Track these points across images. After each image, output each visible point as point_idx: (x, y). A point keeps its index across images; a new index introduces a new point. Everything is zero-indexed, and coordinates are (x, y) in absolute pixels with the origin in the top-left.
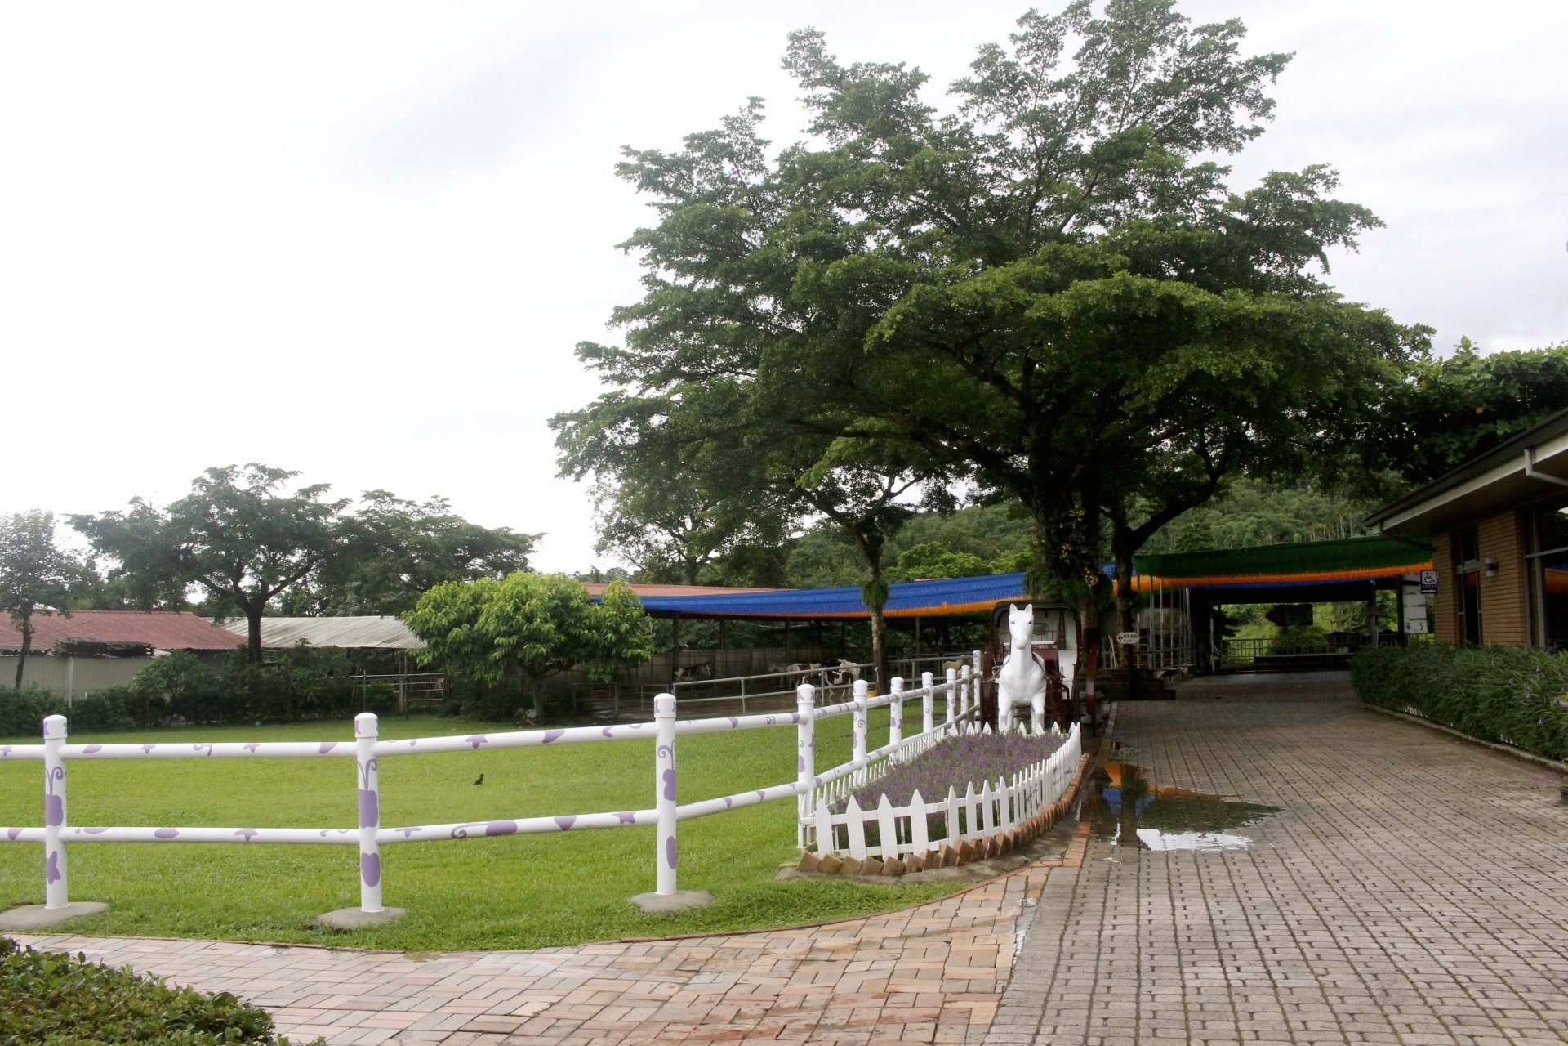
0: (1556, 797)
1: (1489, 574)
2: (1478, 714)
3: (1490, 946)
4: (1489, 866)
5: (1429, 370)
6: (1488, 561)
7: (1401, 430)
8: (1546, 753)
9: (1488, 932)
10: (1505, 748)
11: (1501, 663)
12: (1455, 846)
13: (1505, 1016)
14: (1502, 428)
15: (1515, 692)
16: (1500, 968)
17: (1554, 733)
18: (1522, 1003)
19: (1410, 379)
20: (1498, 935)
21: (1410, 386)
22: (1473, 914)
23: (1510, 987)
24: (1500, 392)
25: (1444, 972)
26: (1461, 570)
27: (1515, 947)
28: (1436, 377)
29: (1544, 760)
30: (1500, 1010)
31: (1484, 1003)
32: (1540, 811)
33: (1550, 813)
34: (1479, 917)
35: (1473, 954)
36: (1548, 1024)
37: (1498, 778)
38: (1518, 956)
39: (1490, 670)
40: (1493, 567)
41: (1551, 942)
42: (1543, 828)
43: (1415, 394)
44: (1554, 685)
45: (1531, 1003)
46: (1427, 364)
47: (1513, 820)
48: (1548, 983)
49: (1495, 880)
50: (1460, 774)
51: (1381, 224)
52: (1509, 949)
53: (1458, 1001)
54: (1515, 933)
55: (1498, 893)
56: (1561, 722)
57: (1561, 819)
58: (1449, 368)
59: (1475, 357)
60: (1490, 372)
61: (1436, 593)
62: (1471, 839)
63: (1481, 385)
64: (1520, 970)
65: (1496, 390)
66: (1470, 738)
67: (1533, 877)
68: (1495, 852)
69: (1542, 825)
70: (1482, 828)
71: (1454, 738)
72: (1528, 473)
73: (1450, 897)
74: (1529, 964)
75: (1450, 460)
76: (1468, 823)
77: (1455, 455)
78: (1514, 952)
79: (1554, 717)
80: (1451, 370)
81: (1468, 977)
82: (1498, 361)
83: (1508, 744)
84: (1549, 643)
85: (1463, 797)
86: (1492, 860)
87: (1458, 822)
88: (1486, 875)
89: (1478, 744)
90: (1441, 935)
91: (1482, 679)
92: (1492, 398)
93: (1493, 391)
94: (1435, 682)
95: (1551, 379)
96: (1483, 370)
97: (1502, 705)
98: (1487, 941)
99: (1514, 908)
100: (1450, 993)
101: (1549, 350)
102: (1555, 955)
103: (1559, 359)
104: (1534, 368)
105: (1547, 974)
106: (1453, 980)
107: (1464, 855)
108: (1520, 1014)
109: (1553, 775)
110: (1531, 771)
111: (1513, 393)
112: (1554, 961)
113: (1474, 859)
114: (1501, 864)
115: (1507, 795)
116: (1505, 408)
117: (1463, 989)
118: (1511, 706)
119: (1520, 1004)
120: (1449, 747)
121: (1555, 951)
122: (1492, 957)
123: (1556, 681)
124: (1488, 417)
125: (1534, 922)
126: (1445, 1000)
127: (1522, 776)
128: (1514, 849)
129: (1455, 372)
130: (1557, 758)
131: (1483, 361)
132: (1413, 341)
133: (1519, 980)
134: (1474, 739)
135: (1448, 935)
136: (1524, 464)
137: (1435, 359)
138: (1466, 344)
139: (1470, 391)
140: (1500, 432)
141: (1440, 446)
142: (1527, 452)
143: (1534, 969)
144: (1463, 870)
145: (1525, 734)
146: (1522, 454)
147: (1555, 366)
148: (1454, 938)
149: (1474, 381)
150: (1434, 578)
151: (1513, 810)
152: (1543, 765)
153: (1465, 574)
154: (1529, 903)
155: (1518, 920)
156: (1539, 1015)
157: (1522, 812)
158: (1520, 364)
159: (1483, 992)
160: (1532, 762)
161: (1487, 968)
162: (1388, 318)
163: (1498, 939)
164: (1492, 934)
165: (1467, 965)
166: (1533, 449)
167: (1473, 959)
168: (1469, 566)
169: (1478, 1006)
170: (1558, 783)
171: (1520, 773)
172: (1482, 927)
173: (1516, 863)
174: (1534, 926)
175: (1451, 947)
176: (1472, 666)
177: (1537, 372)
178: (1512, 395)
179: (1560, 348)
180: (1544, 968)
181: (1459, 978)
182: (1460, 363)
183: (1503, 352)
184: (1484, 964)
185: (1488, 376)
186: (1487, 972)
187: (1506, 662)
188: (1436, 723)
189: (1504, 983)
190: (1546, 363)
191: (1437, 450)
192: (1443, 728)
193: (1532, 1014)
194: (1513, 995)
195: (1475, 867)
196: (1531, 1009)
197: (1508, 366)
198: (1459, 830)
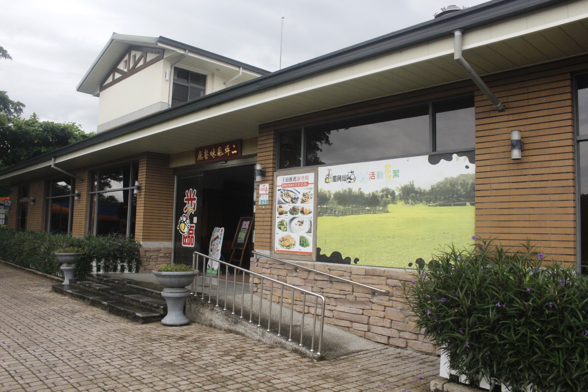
0: (50, 289)
1: (32, 203)
2: (22, 257)
3: (24, 355)
4: (24, 319)
5: (19, 122)
6: (32, 198)
7: (4, 144)
8: (47, 272)
9: (23, 348)
10: (31, 270)
11: (33, 237)
12: (11, 312)
13: (30, 386)
14: (43, 150)
15: (38, 249)
16: (28, 364)
17: (51, 264)
18: (37, 378)
19: (11, 124)
20: (27, 349)
21: (10, 127)
22: (17, 341)
23: (32, 372)
24: (44, 136)
25: (4, 370)
26: (21, 201)
27: (34, 353)
28: (21, 126)
29: (46, 274)
30: (28, 384)
31: (21, 382)
32: (44, 295)
33: (48, 295)
34: (20, 342)
35: (17, 360)
36: (47, 386)
37: (29, 282)
38: (36, 357)
39: (29, 240)
40: (34, 201)
41: (48, 349)
42: (45, 301)
43: (12, 131)
44: (53, 246)
45: (40, 378)
46: (18, 120)
47: (34, 299)
48: (47, 367)
49: (26, 325)
50: (13, 281)
51: (10, 58)
52: (32, 355)
53: (10, 383)
54: (34, 347)
55: (28, 330)
56: (54, 260)
57: (52, 297)
58: (27, 123)
59: (37, 121)
60: (42, 128)
61: (10, 209)
62: (17, 308)
63: (38, 132)
64: (37, 363)
65: (43, 135)
66: (18, 266)
67: (41, 322)
68: (27, 313)
69: (44, 300)
70: (22, 303)
71: (12, 266)
72: (52, 166)
73: (8, 334)
74: (39, 360)
75: (22, 158)
76: (16, 301)
77: (24, 157)
78: (34, 356)
79: (51, 258)
80: (27, 124)
81: (15, 371)
82: (46, 124)
83: (33, 269)
84: (51, 231)
85: (14, 290)
86: (25, 316)
87: (12, 301)
88: (23, 323)
89: (21, 269)
90: (3, 353)
91: (25, 243)
92: (41, 138)
93: (42, 135)
94: (6, 244)
95: (63, 135)
96: (39, 127)
97: (32, 254)
98: (23, 353)
99: (35, 336)
100: (6, 380)
101: (64, 124)
102: (50, 354)
103: (67, 128)
104: (58, 129)
105: (47, 363)
106: (8, 374)
107: (14, 315)
108: (36, 384)
109: (48, 280)
110: (41, 279)
111: (49, 137)
112: (50, 357)
113: (18, 316)
114: (29, 318)
115: (32, 289)
116: (45, 142)
117: (13, 377)
118: (36, 254)
119: (36, 379)
120: (9, 270)
121: (50, 353)
122: (25, 360)
123: (54, 245)
124: (38, 144)
125: (42, 341)
126: (4, 384)
127: (38, 281)
128: (34, 311)
129: (29, 125)
130: (51, 274)
131: (40, 123)
132: (16, 108)
133: (36, 368)
134: (20, 267)
135: (6, 352)
136: (51, 163)
137: (22, 119)
138: (35, 115)
139: (34, 134)
140: (42, 151)
141: (19, 152)
142: (53, 159)
143: (42, 362)
144: (14, 322)
145: (40, 265)
146: (51, 159)
147: (65, 130)
148: (9, 353)
149: (35, 130)
150: (10, 203)
151: (34, 295)
152: (46, 277)
153: (22, 203)
154: (40, 333)
155: (36, 341)
156: (44, 382)
157: (37, 295)
158: (53, 127)
159: (21, 377)
160: (41, 275)
161: (23, 365)
162: (7, 96)
163: (27, 351)
164: (25, 349)
165: (14, 365)
166: (55, 158)
167: (17, 362)
168: (25, 200)
169: (19, 384)
170: (50, 284)
171: (36, 280)
172: (21, 346)
173: (35, 317)
174: (42, 343)
175: (7, 358)
176: (22, 238)
177: (59, 131)
178: (49, 138)
179: (68, 125)
180: (46, 361)
181: (11, 372)
182: (31, 122)
183: (48, 121)
184: (21, 363)
185: (41, 129)
186: (23, 367)
187: (35, 237)
188: (5, 260)
189: (30, 371)
190: (62, 129)
191: (17, 154)
192: (8, 263)
193: (41, 382)
194: (34, 376)
195: (18, 320)
196: (41, 380)
197: (49, 127)
198: (12, 304)
